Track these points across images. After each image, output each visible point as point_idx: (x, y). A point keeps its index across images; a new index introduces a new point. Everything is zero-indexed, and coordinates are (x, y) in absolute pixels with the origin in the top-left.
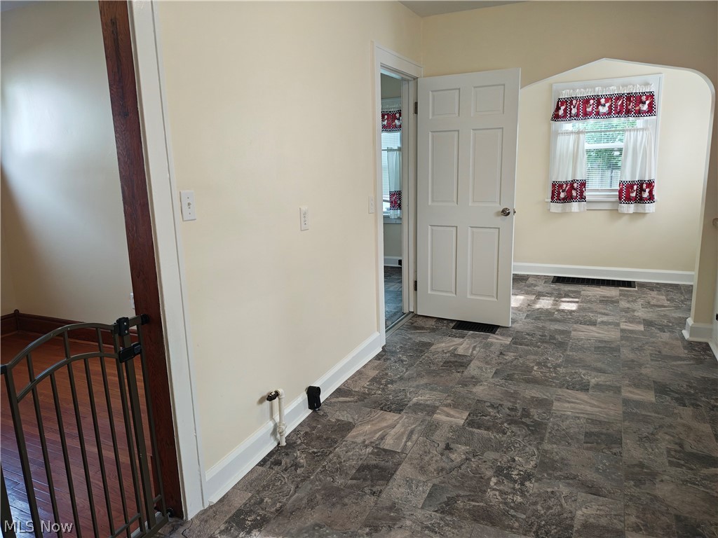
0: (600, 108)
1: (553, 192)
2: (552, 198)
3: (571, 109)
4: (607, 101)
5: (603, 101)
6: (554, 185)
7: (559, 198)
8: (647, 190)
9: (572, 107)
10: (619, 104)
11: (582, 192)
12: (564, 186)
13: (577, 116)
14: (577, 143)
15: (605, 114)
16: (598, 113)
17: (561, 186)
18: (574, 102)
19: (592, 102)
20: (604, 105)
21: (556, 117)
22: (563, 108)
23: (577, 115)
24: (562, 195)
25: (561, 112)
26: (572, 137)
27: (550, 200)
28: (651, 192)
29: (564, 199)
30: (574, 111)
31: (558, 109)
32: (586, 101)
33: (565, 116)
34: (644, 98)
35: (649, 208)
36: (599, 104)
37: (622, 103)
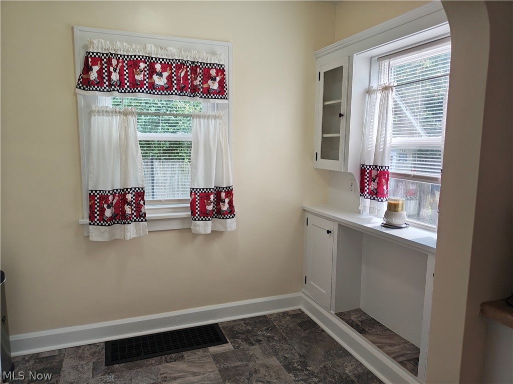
0: (155, 77)
1: (92, 208)
2: (92, 217)
3: (110, 74)
4: (164, 69)
5: (158, 67)
6: (92, 196)
7: (102, 218)
8: (227, 200)
9: (111, 69)
10: (182, 75)
11: (139, 207)
12: (111, 198)
13: (119, 86)
14: (124, 130)
15: (162, 88)
16: (152, 86)
17: (104, 198)
18: (114, 62)
19: (142, 65)
20: (161, 75)
21: (85, 83)
22: (96, 68)
23: (121, 84)
24: (108, 213)
25: (93, 75)
26: (116, 120)
27: (87, 221)
28: (231, 203)
29: (111, 219)
30: (115, 77)
31: (87, 69)
32: (133, 63)
33: (99, 83)
34: (213, 72)
35: (231, 224)
36: (152, 71)
37: (186, 75)
